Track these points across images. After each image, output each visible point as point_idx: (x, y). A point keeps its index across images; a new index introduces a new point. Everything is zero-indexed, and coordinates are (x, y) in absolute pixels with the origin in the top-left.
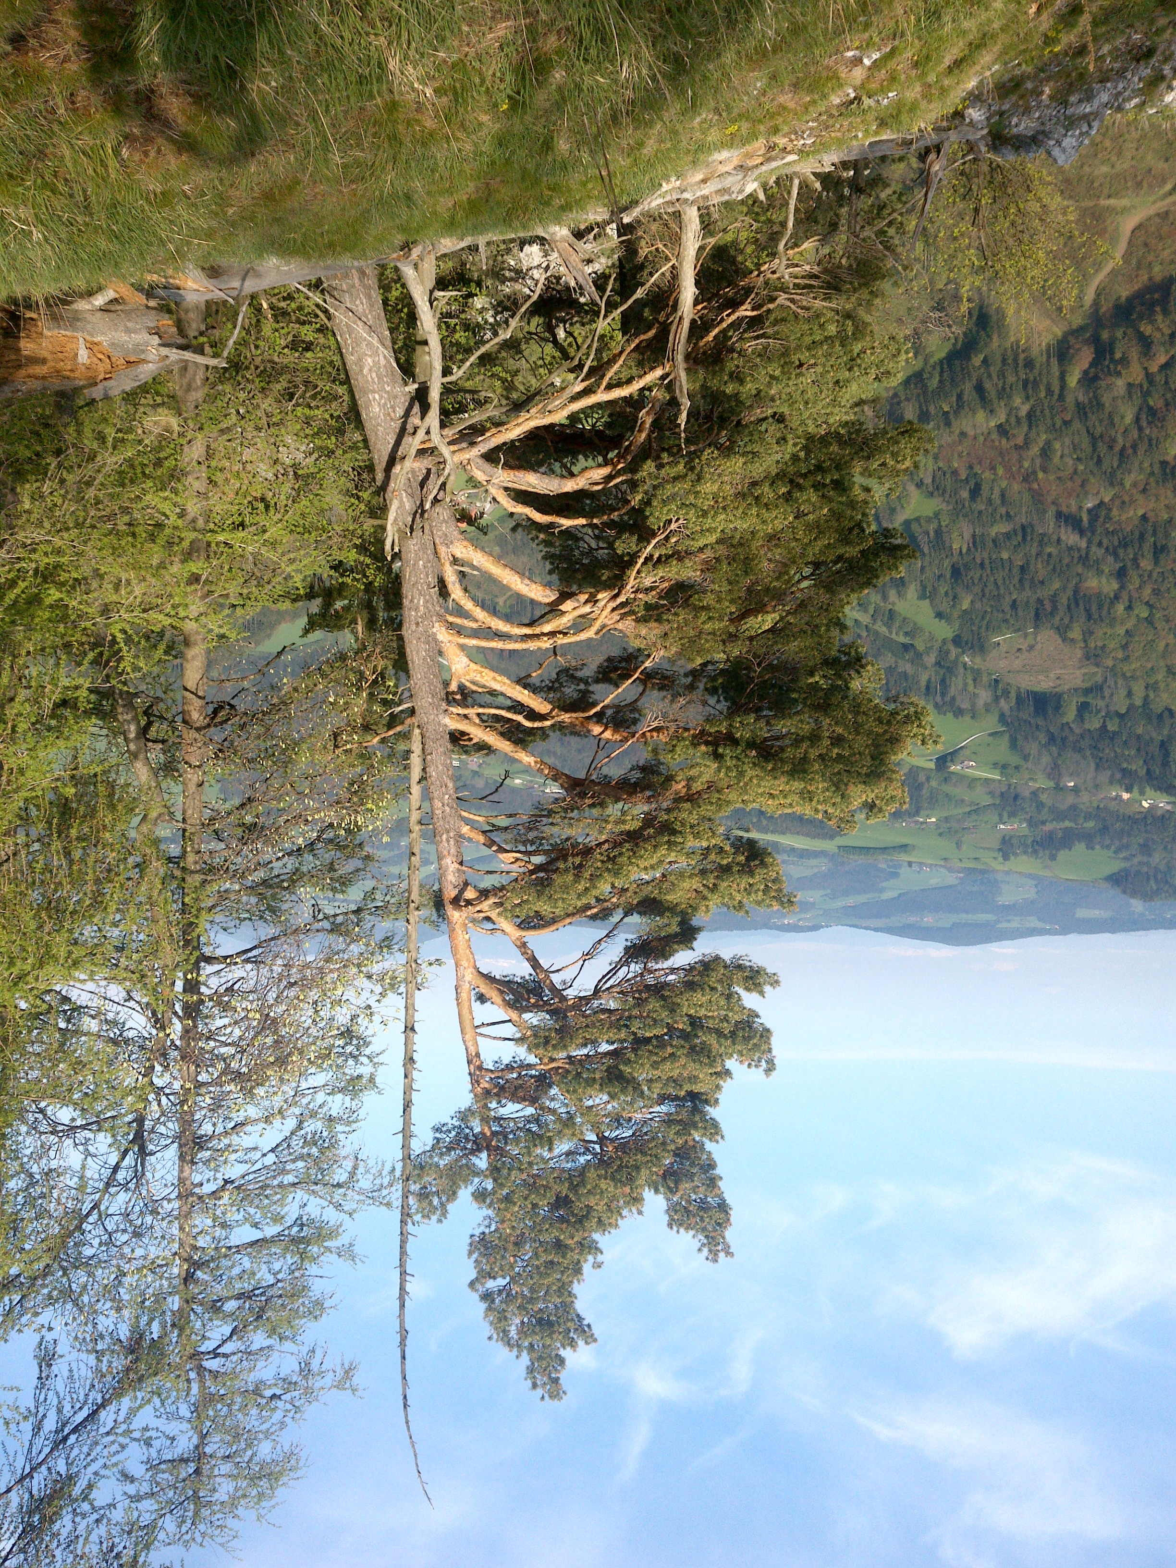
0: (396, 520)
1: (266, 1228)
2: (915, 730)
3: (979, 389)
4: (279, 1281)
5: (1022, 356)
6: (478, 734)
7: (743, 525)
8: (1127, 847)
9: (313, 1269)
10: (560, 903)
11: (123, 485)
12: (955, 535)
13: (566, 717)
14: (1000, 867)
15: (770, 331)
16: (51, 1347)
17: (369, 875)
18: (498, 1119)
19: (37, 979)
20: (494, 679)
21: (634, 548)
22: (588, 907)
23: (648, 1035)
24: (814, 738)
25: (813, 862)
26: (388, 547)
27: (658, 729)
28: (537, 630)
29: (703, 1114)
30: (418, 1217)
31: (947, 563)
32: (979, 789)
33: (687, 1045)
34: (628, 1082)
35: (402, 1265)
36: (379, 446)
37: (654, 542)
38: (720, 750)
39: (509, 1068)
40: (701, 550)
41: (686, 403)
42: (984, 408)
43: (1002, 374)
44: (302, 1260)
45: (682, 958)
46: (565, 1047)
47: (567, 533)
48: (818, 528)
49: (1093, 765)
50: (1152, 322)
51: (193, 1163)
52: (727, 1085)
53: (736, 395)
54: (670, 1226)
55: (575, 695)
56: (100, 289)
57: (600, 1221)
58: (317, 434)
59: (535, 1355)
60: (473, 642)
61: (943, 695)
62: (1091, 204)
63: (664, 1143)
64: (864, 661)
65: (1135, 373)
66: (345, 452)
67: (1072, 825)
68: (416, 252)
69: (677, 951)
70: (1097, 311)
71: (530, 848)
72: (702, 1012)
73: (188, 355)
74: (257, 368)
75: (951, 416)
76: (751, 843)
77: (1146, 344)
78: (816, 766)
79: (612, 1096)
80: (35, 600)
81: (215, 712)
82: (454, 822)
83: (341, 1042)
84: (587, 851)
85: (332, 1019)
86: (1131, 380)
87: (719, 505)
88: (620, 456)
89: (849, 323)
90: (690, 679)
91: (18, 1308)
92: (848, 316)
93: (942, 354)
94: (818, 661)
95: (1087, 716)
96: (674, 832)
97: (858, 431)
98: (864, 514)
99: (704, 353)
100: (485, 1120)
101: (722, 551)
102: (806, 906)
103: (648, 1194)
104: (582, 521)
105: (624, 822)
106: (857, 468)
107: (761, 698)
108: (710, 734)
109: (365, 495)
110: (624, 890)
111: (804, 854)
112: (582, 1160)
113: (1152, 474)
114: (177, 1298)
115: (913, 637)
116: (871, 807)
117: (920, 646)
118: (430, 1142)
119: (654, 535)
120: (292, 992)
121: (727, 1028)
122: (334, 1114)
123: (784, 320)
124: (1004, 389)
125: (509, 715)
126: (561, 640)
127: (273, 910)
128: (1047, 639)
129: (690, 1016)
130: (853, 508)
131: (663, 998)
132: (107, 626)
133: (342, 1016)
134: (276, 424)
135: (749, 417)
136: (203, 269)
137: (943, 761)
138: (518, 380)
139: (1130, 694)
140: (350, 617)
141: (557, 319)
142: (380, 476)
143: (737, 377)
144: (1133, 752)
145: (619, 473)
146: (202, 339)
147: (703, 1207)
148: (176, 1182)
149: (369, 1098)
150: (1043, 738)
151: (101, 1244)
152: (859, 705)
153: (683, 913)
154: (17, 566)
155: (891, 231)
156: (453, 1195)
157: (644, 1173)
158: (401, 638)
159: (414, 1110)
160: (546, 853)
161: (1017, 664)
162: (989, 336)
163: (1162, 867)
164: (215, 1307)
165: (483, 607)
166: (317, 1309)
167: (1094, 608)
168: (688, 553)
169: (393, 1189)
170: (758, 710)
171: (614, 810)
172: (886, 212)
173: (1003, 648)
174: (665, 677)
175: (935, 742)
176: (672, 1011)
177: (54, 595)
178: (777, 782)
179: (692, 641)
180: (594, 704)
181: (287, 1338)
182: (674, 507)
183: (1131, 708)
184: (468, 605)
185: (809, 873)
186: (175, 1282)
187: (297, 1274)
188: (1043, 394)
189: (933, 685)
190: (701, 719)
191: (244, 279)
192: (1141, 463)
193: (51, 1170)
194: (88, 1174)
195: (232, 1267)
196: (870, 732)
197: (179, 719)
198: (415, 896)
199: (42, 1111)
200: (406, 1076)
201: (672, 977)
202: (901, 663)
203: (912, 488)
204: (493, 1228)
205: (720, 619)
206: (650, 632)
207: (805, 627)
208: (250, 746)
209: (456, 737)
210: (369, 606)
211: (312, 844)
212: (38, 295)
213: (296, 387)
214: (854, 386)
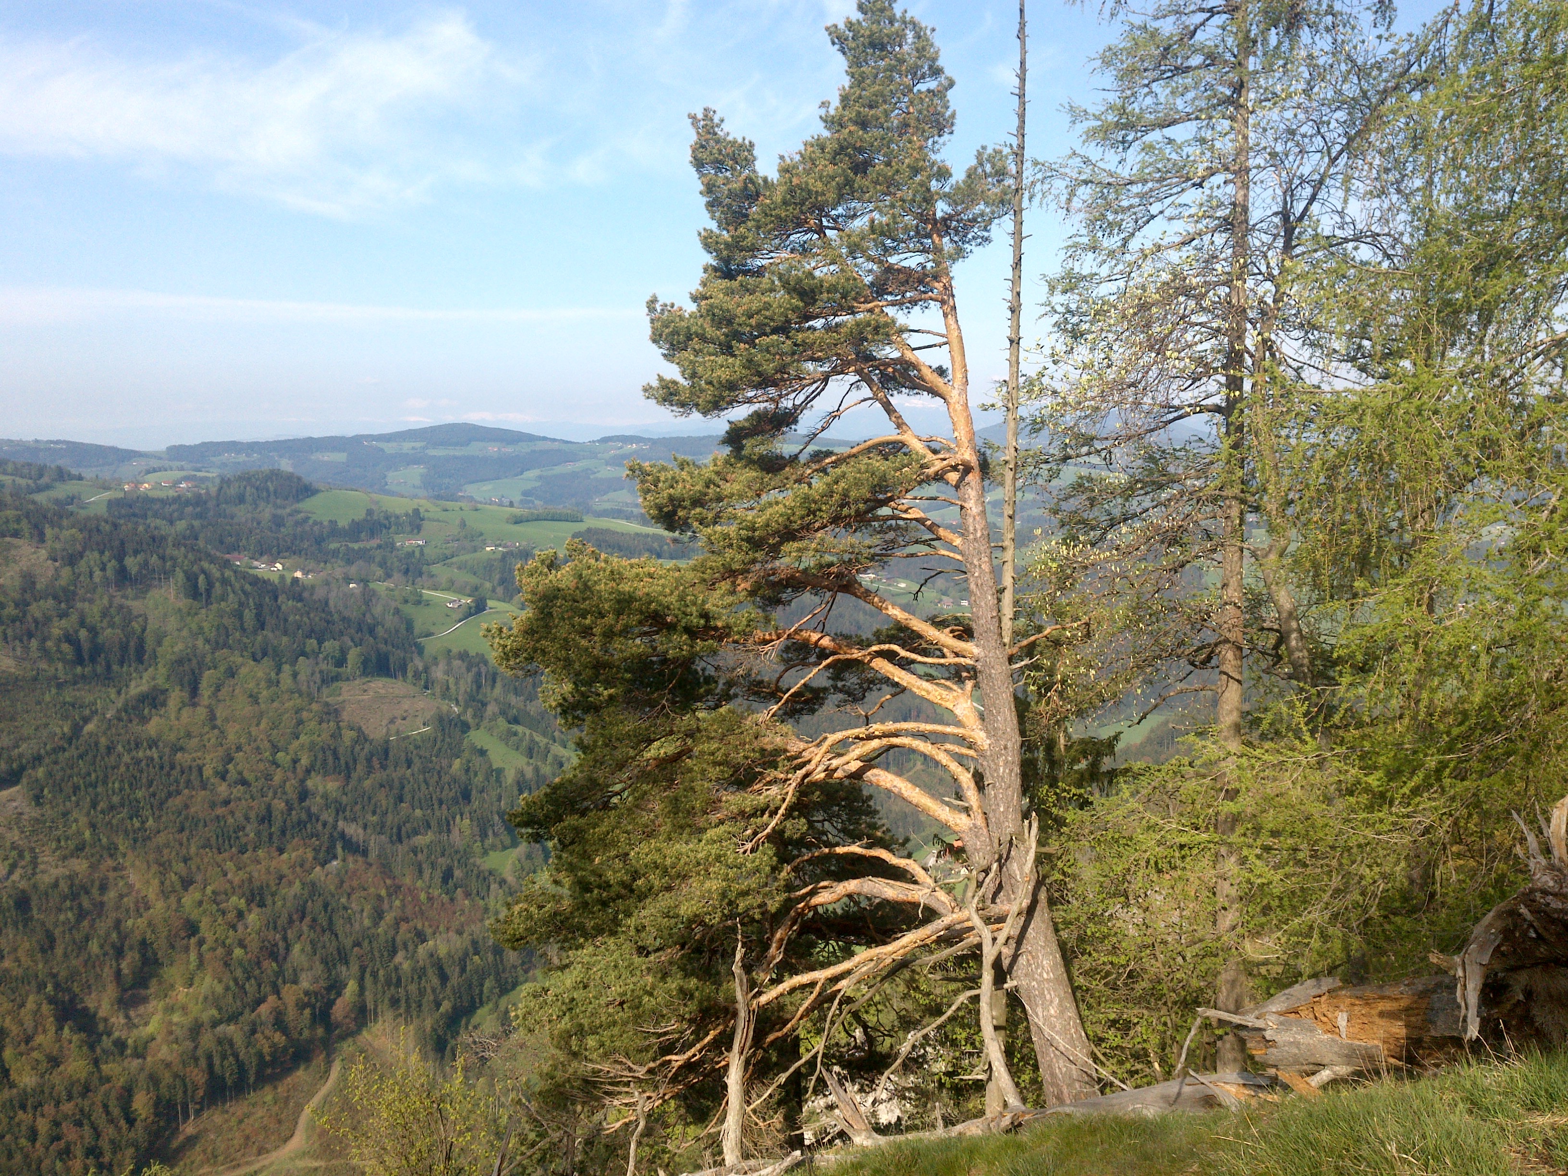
0: (1027, 852)
1: (1160, 139)
2: (509, 642)
3: (444, 978)
4: (1147, 86)
5: (402, 1010)
6: (944, 637)
7: (680, 847)
8: (297, 523)
9: (1113, 97)
10: (863, 468)
11: (1302, 889)
12: (468, 832)
13: (856, 654)
14: (423, 502)
15: (653, 1040)
16: (1380, 20)
17: (1055, 493)
18: (925, 251)
19: (1394, 392)
20: (928, 692)
21: (788, 824)
22: (836, 464)
23: (775, 337)
24: (609, 635)
25: (607, 506)
26: (1035, 825)
27: (765, 642)
28: (885, 741)
29: (719, 257)
30: (1006, 151)
31: (476, 804)
32: (443, 579)
33: (735, 326)
34: (795, 290)
35: (1023, 104)
36: (1043, 926)
37: (768, 830)
38: (702, 622)
39: (914, 302)
40: (721, 822)
41: (736, 968)
42: (439, 959)
43: (422, 993)
44: (1123, 108)
45: (740, 413)
46: (858, 324)
47: (855, 837)
48: (605, 843)
49: (331, 603)
50: (273, 1045)
51: (1234, 204)
52: (695, 286)
53: (686, 976)
54: (752, 145)
55: (847, 675)
56: (1324, 1087)
57: (823, 149)
58: (1105, 937)
59: (888, 13)
60: (949, 729)
61: (479, 674)
62: (334, 1162)
63: (758, 228)
64: (559, 710)
65: (290, 994)
66: (1077, 919)
67: (350, 545)
68: (1006, 1121)
69: (746, 420)
70: (328, 1055)
71: (893, 522)
72: (720, 359)
73: (1236, 1019)
74: (1165, 1004)
75: (471, 950)
76: (671, 528)
77: (279, 1023)
78: (607, 606)
79: (810, 275)
80: (1393, 774)
81: (1209, 658)
82: (970, 549)
83: (1084, 327)
84: (836, 520)
85: (1092, 350)
86: (294, 987)
87: (704, 867)
88: (801, 914)
89: (575, 1048)
90: (732, 692)
91: (1413, 60)
92: (575, 1055)
93: (479, 1012)
94: (604, 713)
95: (337, 654)
96: (749, 540)
97: (565, 940)
98: (559, 858)
99: (718, 1018)
100: (938, 250)
101: (701, 822)
102: (616, 461)
103: (774, 176)
104: (840, 850)
105: (799, 550)
106: (566, 904)
107: (661, 673)
108: (713, 637)
109: (1058, 876)
110: (799, 481)
111: (617, 513)
112: (840, 210)
113: (273, 895)
114: (1251, 68)
115: (509, 730)
116: (552, 565)
117: (502, 722)
118: (994, 227)
119: (768, 837)
120: (1132, 377)
121: (695, 343)
122: (1090, 254)
123: (640, 1051)
124: (420, 978)
125: (913, 656)
126: (861, 731)
127: (1151, 458)
128: (376, 730)
129: (735, 356)
130: (570, 864)
131: (759, 374)
132: (1319, 748)
133: (1082, 353)
134: (1146, 947)
135: (673, 953)
136: (1220, 1105)
137: (480, 607)
138: (902, 988)
139: (295, 675)
140: (1073, 752)
141: (863, 1050)
142: (1043, 896)
143: (685, 994)
144: (291, 618)
145: (803, 898)
146: (1220, 1032)
147: (719, 165)
148: (1251, 185)
149: (1055, 270)
150: (380, 631)
151: (1329, 123)
152: (564, 668)
153: (739, 458)
154: (1410, 809)
155: (532, 1136)
156: (971, 174)
157: (778, 198)
158: (1022, 733)
159: (1011, 261)
160: (876, 518)
161: (406, 704)
162: (434, 1030)
163: (262, 504)
164: (1212, 58)
165: (937, 763)
166: (1109, 57)
167: (330, 760)
168: (734, 818)
169: (1031, 179)
170: (665, 661)
171: (809, 561)
172: (538, 1156)
173: (419, 721)
174: (756, 693)
175: (488, 630)
176: (750, 361)
177: (1374, 780)
178: (646, 590)
179: (731, 731)
180: (828, 667)
181: (1139, 28)
182: (749, 865)
183: (294, 663)
184: (954, 767)
185: (612, 495)
186: (1251, 84)
187: (1129, 92)
188: (381, 973)
189: (489, 682)
190: (721, 651)
191: (1179, 1094)
192: (284, 906)
193: (1379, 196)
194: (1341, 194)
195: (1194, 99)
196: (553, 640)
197: (1246, 652)
198: (1009, 475)
199: (1389, 257)
200: (1018, 294)
201: (751, 394)
202: (521, 705)
203: (510, 879)
204: (930, 141)
205: (702, 753)
206: (772, 740)
207: (617, 744)
208: (1174, 624)
209: (966, 633)
210: (1053, 763)
211: (1112, 526)
212: (1388, 1080)
213: (1126, 984)
214: (569, 983)
